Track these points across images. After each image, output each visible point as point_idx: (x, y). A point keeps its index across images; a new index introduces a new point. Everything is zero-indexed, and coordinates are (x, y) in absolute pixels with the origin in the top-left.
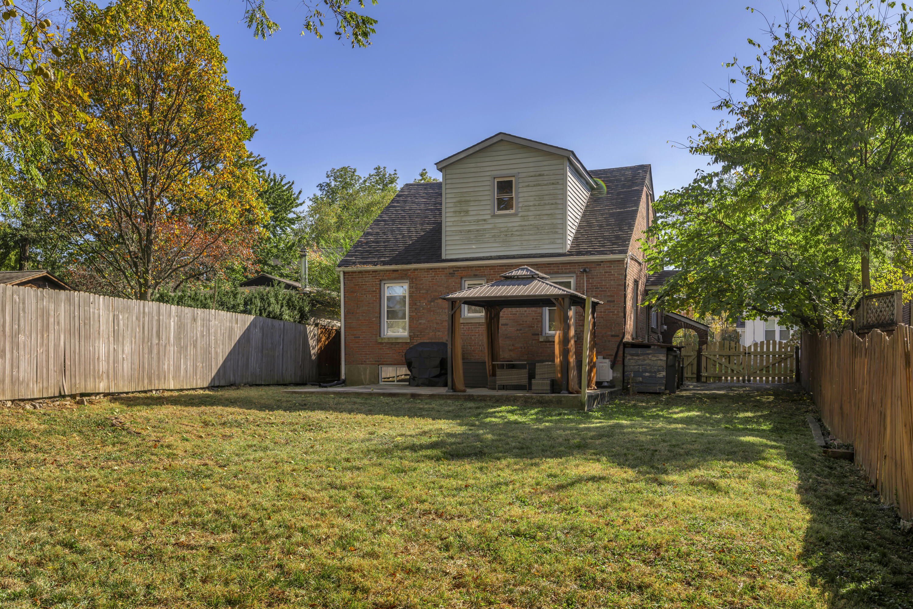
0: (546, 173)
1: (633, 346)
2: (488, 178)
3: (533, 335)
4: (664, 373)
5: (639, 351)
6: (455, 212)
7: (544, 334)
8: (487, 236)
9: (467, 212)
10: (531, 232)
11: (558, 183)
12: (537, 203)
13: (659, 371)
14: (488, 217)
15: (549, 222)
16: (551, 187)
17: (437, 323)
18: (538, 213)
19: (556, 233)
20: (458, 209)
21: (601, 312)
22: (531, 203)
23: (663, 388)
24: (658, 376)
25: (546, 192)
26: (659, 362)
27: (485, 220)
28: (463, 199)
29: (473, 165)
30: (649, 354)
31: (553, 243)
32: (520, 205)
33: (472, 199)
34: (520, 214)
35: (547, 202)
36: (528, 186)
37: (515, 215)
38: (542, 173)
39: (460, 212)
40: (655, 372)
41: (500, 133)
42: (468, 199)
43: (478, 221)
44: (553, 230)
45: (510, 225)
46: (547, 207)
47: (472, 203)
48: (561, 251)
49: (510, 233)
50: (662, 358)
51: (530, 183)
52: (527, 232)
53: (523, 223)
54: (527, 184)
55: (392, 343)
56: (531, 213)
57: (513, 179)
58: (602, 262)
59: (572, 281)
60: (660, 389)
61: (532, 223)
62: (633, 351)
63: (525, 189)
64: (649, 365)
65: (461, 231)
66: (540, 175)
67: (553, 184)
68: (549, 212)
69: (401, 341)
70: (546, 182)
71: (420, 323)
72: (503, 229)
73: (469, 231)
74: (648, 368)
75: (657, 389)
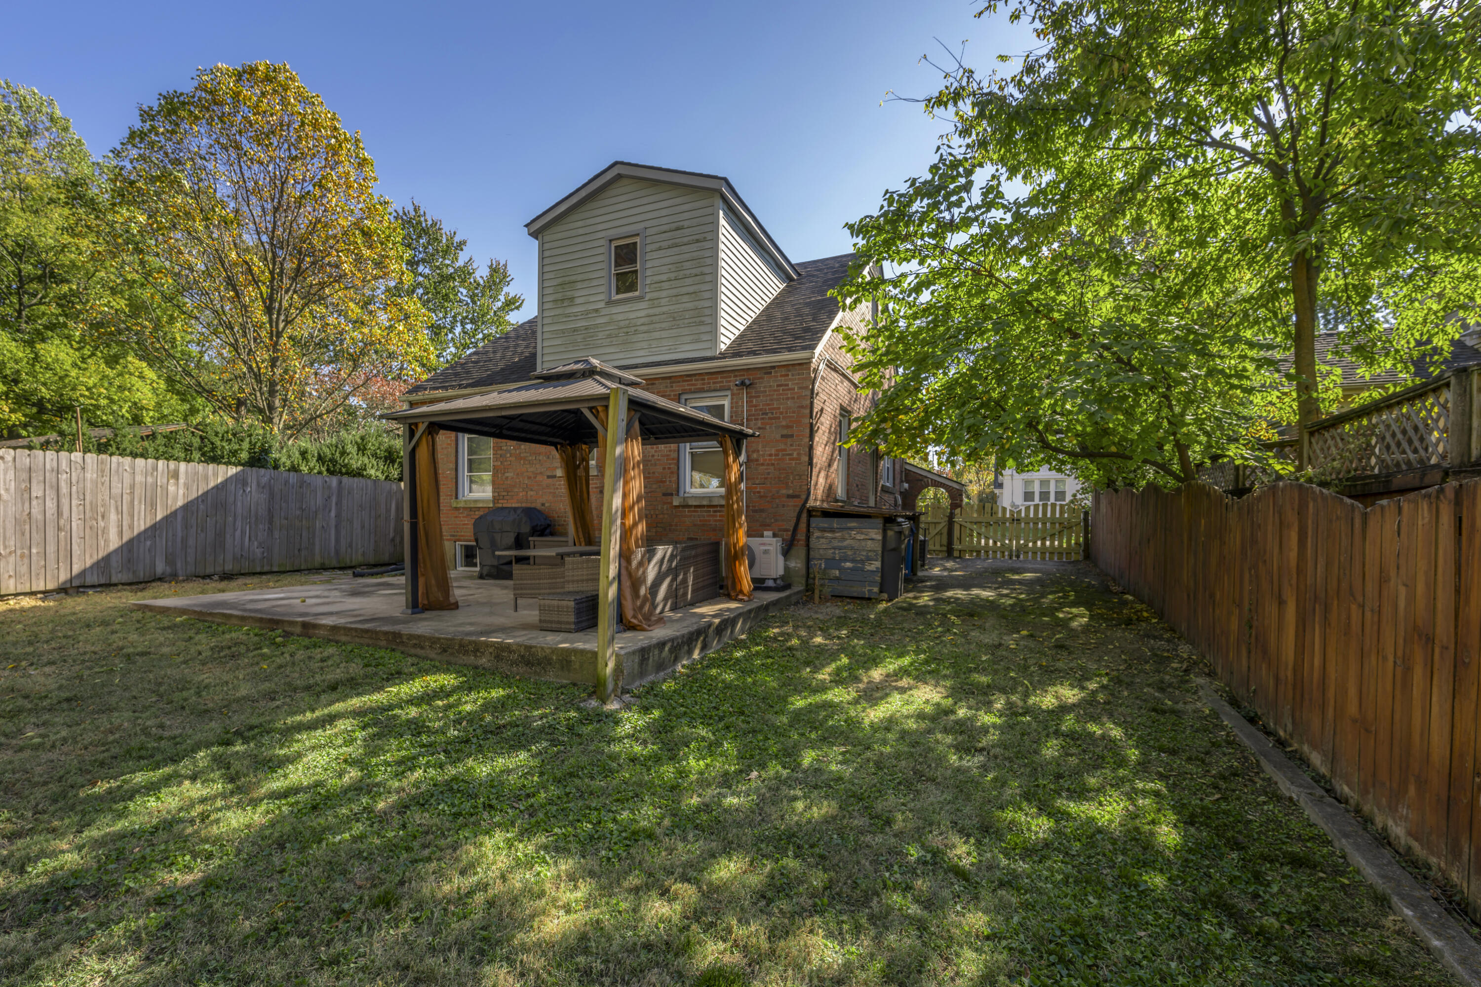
0: (686, 224)
1: (826, 514)
2: (602, 242)
3: (665, 495)
4: (878, 564)
5: (835, 523)
6: (555, 301)
7: (681, 494)
8: (601, 335)
9: (572, 299)
10: (664, 325)
11: (705, 240)
12: (672, 275)
13: (869, 559)
14: (602, 305)
15: (690, 306)
16: (694, 247)
17: (529, 478)
18: (675, 292)
19: (702, 323)
20: (559, 296)
21: (771, 455)
22: (664, 277)
23: (876, 589)
24: (868, 568)
25: (687, 256)
26: (869, 542)
27: (597, 310)
28: (567, 279)
29: (580, 224)
30: (851, 529)
31: (697, 341)
32: (648, 282)
33: (579, 277)
34: (648, 297)
35: (688, 272)
36: (660, 249)
37: (640, 298)
38: (681, 224)
39: (562, 300)
40: (862, 562)
41: (616, 163)
42: (573, 278)
43: (588, 312)
44: (697, 320)
45: (632, 315)
46: (688, 281)
47: (579, 285)
48: (708, 354)
49: (633, 329)
50: (874, 536)
51: (662, 244)
52: (658, 326)
53: (651, 311)
54: (657, 245)
55: (471, 509)
56: (664, 294)
57: (637, 240)
58: (773, 367)
59: (726, 403)
60: (870, 591)
61: (665, 309)
62: (824, 523)
63: (655, 255)
64: (852, 548)
65: (563, 331)
66: (678, 229)
67: (698, 241)
68: (691, 289)
69: (481, 505)
70: (686, 240)
71: (507, 478)
72: (622, 324)
73: (575, 330)
74: (849, 553)
75: (866, 590)
